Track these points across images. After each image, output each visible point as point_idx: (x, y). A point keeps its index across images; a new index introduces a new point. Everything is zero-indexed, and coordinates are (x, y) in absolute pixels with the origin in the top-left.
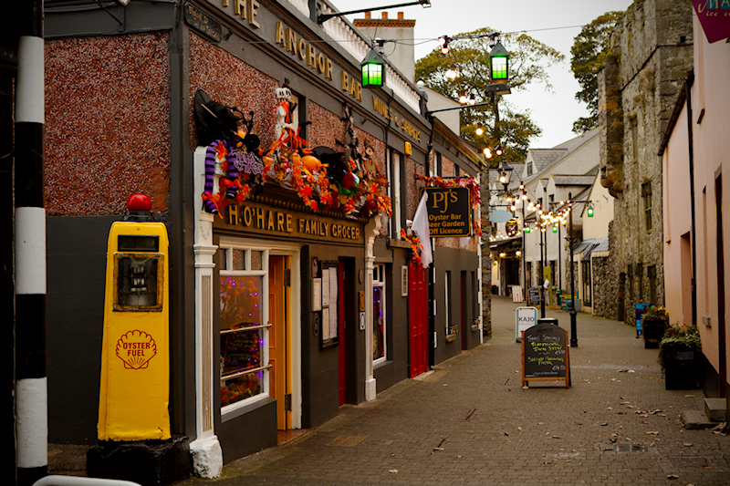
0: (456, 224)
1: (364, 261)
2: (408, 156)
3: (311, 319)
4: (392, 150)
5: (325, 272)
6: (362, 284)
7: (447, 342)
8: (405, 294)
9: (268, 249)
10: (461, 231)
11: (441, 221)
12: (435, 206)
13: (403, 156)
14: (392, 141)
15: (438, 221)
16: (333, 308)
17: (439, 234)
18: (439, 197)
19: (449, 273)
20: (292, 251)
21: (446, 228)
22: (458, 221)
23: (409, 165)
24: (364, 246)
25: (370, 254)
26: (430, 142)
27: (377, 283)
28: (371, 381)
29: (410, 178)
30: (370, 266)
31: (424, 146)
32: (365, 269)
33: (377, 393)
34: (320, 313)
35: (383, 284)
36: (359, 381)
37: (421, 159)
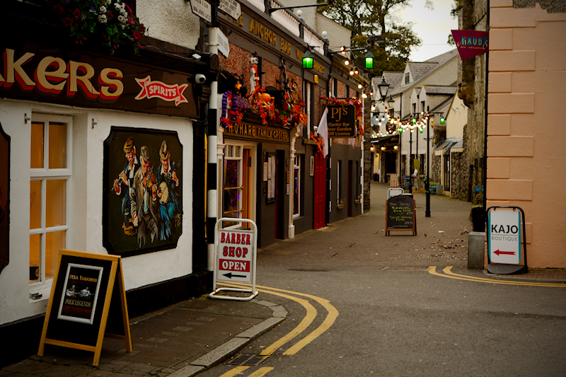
0: (346, 129)
1: (290, 152)
2: (316, 84)
3: (261, 186)
4: (306, 81)
5: (269, 158)
6: (288, 166)
7: (338, 209)
8: (312, 175)
9: (242, 145)
10: (349, 134)
11: (336, 127)
12: (333, 117)
13: (313, 85)
14: (307, 76)
15: (334, 127)
16: (273, 180)
17: (335, 135)
18: (335, 111)
19: (340, 162)
20: (253, 146)
21: (340, 132)
22: (347, 127)
23: (316, 90)
24: (289, 144)
25: (293, 149)
26: (330, 73)
27: (295, 166)
28: (292, 226)
29: (316, 99)
30: (293, 156)
31: (326, 76)
32: (290, 157)
33: (295, 234)
34: (267, 182)
35: (299, 167)
36: (285, 226)
37: (323, 85)
